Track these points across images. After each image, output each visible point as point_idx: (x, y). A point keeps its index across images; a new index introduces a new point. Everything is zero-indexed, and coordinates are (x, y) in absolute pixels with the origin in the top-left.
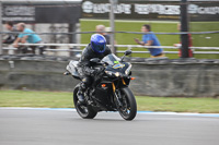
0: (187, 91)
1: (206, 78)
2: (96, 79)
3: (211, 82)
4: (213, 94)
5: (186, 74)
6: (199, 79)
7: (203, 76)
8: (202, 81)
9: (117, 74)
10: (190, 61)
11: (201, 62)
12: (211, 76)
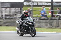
0: (53, 26)
6: (56, 23)
8: (57, 24)
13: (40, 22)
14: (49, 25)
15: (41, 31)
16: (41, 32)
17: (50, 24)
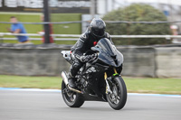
6: (59, 61)
13: (10, 58)
14: (36, 66)
15: (13, 85)
16: (14, 87)
17: (40, 64)
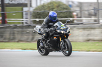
1: (14, 33)
2: (51, 34)
3: (16, 35)
4: (17, 40)
5: (4, 31)
7: (12, 32)
9: (62, 32)
10: (6, 25)
11: (11, 25)
12: (16, 32)
